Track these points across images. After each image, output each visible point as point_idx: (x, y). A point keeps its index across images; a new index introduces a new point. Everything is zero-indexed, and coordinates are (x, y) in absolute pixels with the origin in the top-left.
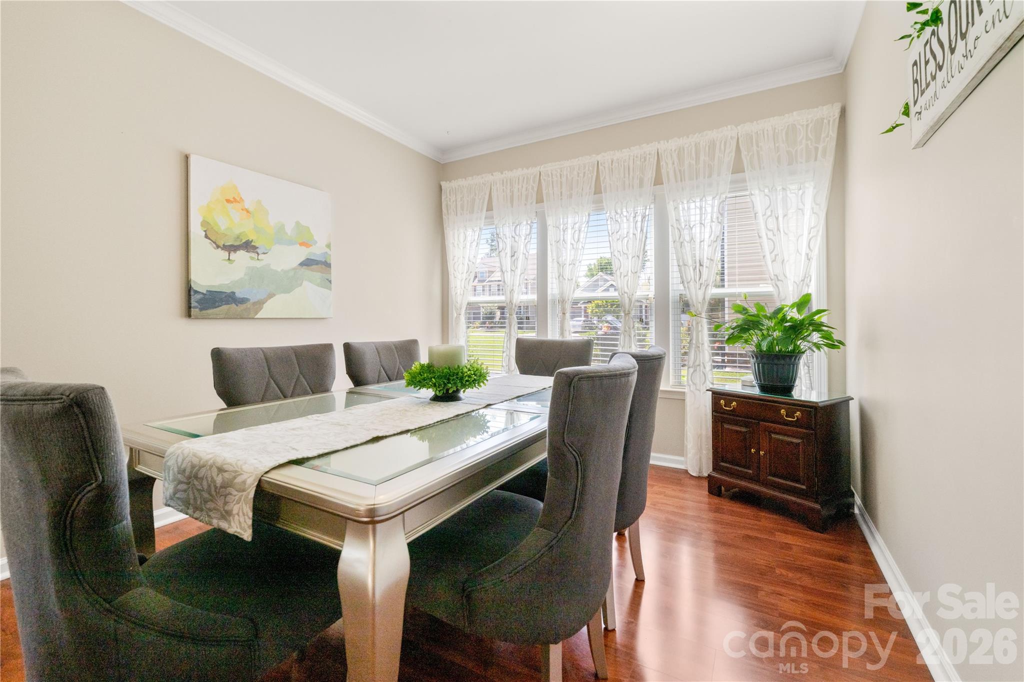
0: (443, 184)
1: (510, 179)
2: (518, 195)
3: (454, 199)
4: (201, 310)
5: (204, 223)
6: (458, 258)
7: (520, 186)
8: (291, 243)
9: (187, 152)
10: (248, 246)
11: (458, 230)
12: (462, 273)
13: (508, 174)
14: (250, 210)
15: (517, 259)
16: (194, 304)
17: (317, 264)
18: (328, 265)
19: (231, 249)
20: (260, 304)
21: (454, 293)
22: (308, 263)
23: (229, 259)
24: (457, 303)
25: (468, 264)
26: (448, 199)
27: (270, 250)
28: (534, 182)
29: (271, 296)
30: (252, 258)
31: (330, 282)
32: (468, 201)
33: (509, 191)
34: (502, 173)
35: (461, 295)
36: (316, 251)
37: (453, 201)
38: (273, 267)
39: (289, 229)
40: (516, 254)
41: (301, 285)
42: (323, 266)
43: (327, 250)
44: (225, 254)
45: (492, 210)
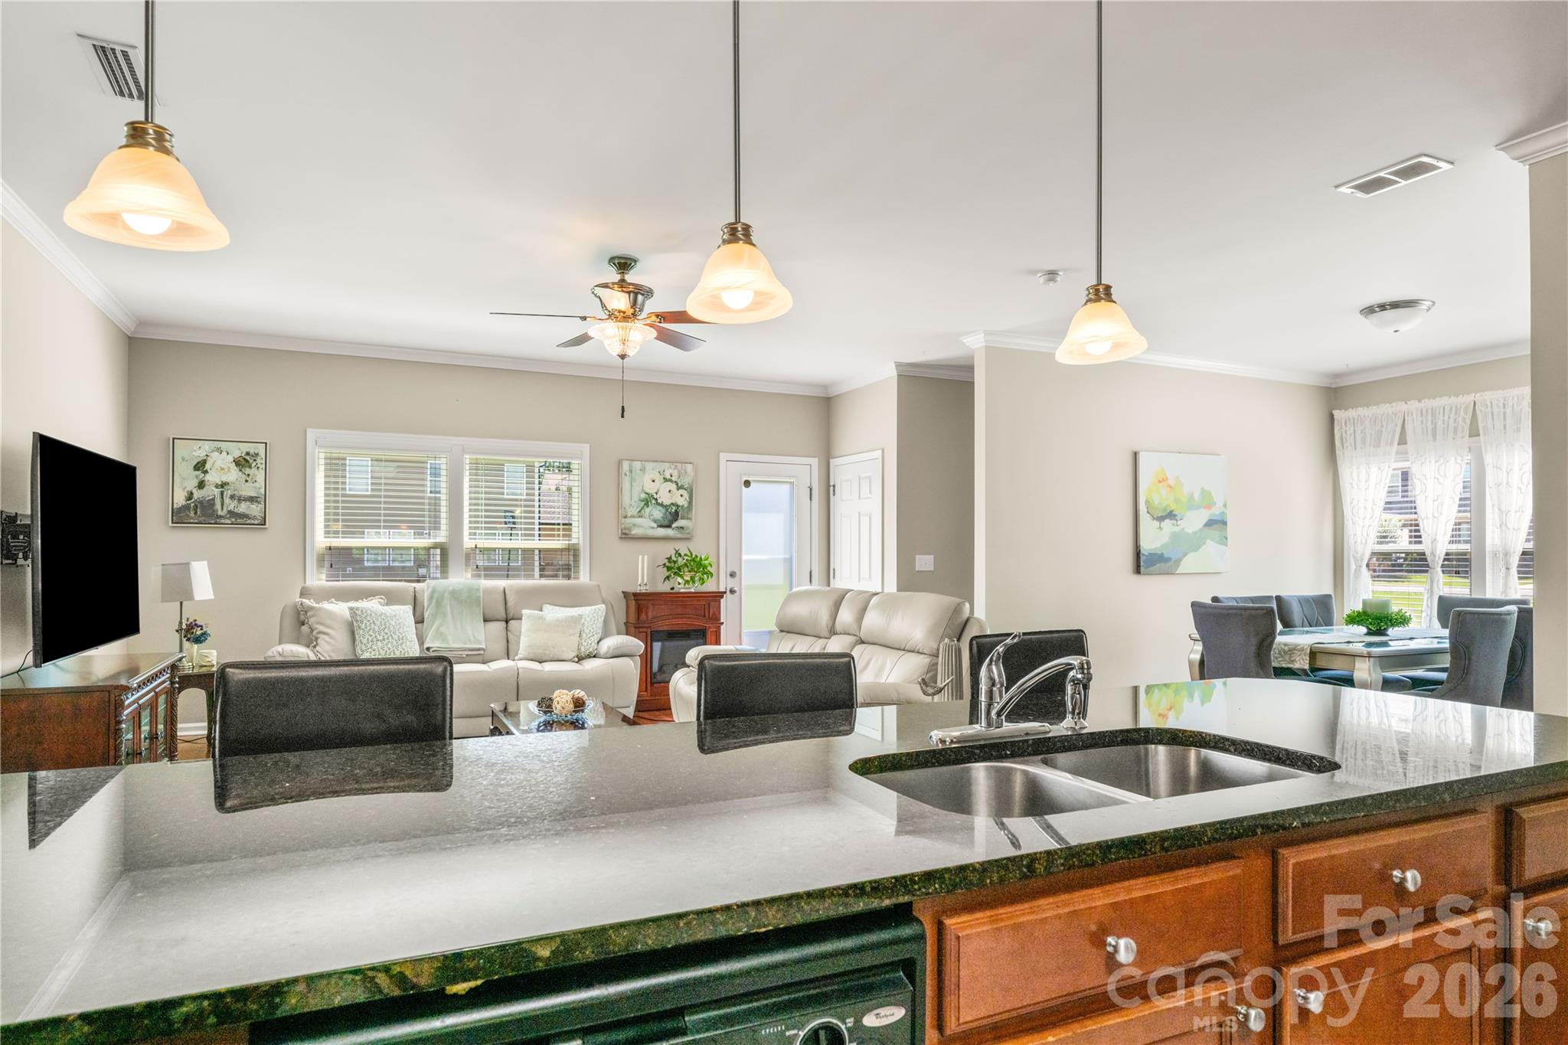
0: (1335, 413)
1: (1432, 410)
2: (1444, 428)
3: (1352, 431)
4: (1146, 568)
5: (1147, 502)
6: (1358, 501)
7: (1446, 418)
8: (1198, 508)
9: (1136, 450)
10: (1171, 515)
11: (1358, 468)
12: (1364, 519)
13: (1428, 403)
14: (1173, 485)
15: (1442, 505)
16: (1142, 564)
17: (1216, 524)
18: (1225, 523)
19: (1161, 519)
20: (1178, 562)
21: (1352, 542)
22: (1210, 523)
23: (1160, 528)
24: (1357, 553)
25: (1372, 508)
26: (1343, 431)
27: (1184, 516)
28: (1466, 413)
29: (1185, 554)
30: (1173, 525)
31: (1226, 538)
32: (1371, 434)
33: (1429, 423)
34: (1420, 401)
35: (1361, 543)
36: (1216, 511)
37: (1351, 435)
38: (1186, 530)
39: (1196, 496)
40: (1440, 498)
41: (1204, 543)
42: (1221, 525)
43: (1223, 509)
44: (1156, 523)
45: (1406, 444)
